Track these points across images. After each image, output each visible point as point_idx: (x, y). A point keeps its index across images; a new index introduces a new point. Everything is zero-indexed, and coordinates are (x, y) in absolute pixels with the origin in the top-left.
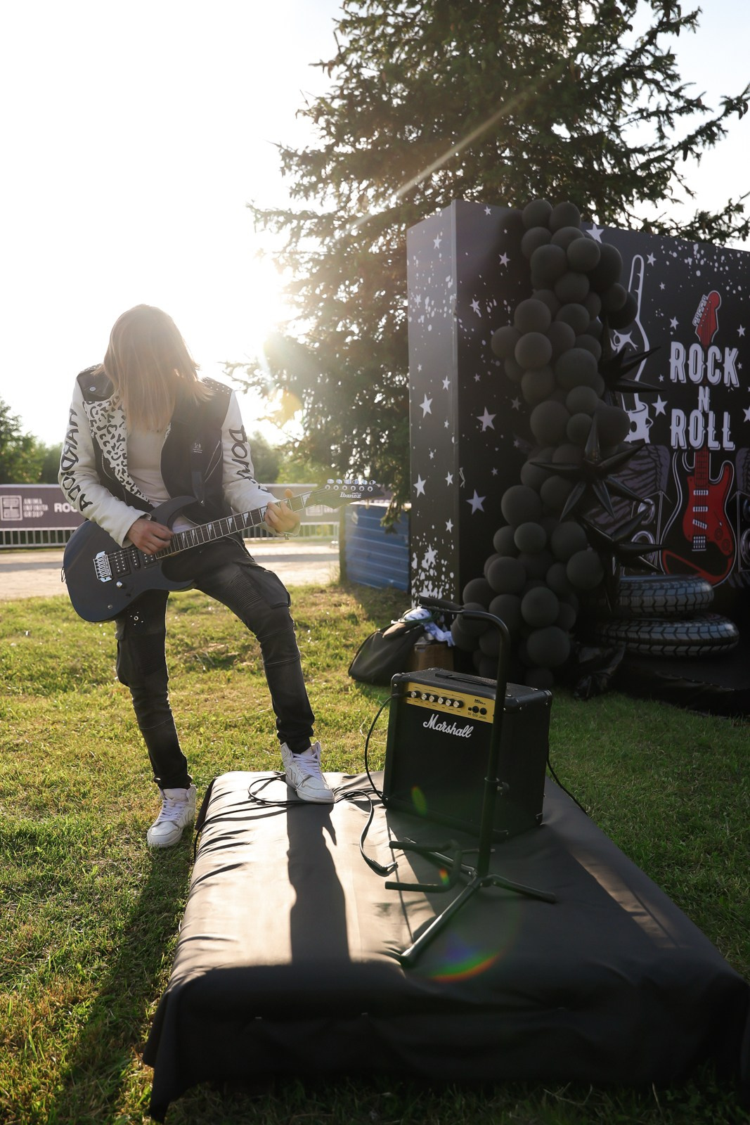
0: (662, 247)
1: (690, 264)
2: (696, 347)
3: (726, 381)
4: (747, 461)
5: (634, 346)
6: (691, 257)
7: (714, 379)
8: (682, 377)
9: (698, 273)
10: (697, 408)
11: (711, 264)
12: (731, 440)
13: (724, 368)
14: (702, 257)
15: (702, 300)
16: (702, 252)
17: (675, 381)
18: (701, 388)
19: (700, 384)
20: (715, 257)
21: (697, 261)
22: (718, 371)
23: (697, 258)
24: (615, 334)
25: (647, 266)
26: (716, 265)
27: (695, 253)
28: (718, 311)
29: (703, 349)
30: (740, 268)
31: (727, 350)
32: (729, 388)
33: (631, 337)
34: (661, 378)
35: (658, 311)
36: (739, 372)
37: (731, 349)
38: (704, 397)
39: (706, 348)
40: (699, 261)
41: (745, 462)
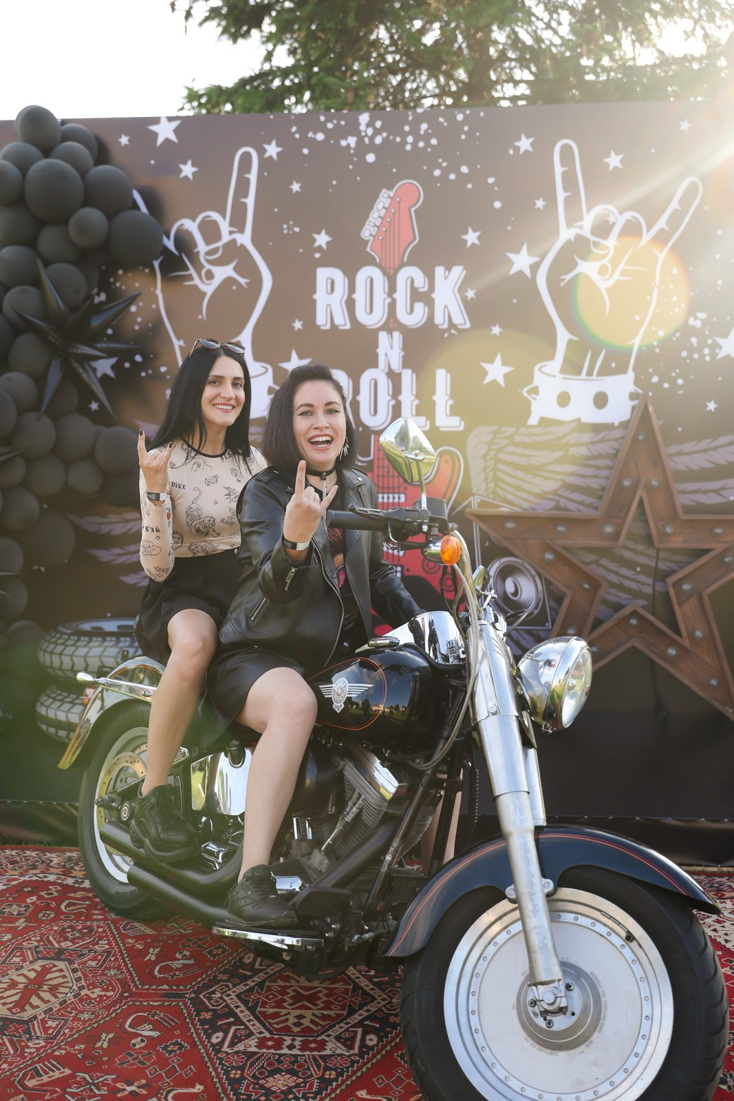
0: (294, 129)
1: (353, 145)
2: (366, 273)
3: (440, 319)
4: (493, 447)
5: (242, 281)
6: (353, 135)
7: (414, 318)
8: (342, 321)
9: (371, 158)
10: (376, 365)
11: (398, 139)
12: (454, 411)
13: (433, 300)
14: (377, 132)
15: (381, 198)
16: (378, 124)
17: (328, 327)
18: (383, 336)
19: (382, 328)
20: (407, 128)
21: (367, 140)
22: (420, 307)
23: (366, 135)
24: (203, 267)
25: (265, 163)
26: (410, 139)
27: (363, 127)
28: (415, 211)
29: (385, 273)
30: (463, 137)
31: (439, 271)
32: (448, 330)
33: (235, 269)
34: (298, 325)
35: (289, 225)
36: (469, 305)
37: (448, 269)
38: (390, 349)
39: (392, 272)
40: (372, 138)
41: (490, 449)
